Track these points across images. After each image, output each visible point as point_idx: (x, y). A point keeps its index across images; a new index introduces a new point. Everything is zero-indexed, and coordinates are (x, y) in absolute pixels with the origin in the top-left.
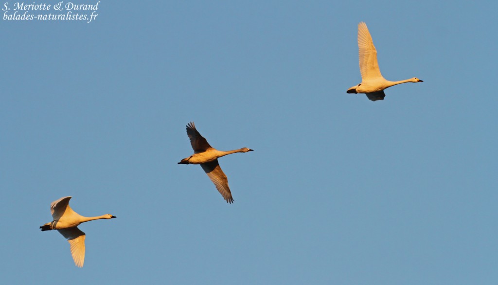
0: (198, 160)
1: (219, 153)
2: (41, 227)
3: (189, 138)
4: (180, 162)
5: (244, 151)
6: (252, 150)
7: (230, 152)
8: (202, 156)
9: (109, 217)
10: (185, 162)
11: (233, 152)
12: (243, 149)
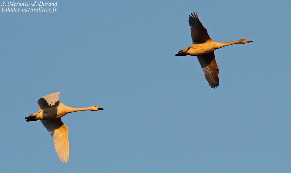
0: (196, 51)
1: (218, 45)
2: (26, 118)
3: (190, 28)
4: (177, 53)
5: (243, 42)
6: (252, 42)
7: (229, 44)
8: (201, 47)
9: (96, 108)
10: (182, 54)
11: (232, 43)
12: (242, 40)
